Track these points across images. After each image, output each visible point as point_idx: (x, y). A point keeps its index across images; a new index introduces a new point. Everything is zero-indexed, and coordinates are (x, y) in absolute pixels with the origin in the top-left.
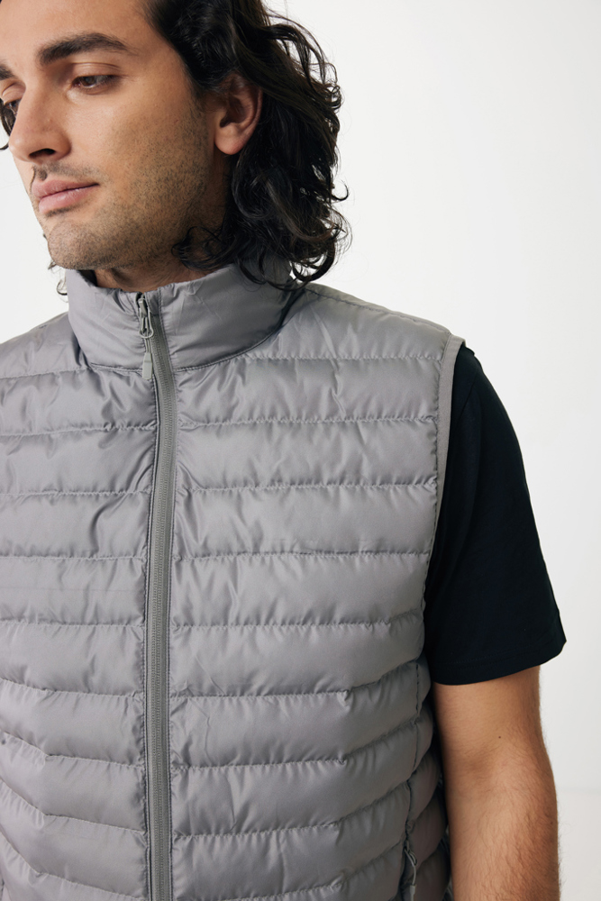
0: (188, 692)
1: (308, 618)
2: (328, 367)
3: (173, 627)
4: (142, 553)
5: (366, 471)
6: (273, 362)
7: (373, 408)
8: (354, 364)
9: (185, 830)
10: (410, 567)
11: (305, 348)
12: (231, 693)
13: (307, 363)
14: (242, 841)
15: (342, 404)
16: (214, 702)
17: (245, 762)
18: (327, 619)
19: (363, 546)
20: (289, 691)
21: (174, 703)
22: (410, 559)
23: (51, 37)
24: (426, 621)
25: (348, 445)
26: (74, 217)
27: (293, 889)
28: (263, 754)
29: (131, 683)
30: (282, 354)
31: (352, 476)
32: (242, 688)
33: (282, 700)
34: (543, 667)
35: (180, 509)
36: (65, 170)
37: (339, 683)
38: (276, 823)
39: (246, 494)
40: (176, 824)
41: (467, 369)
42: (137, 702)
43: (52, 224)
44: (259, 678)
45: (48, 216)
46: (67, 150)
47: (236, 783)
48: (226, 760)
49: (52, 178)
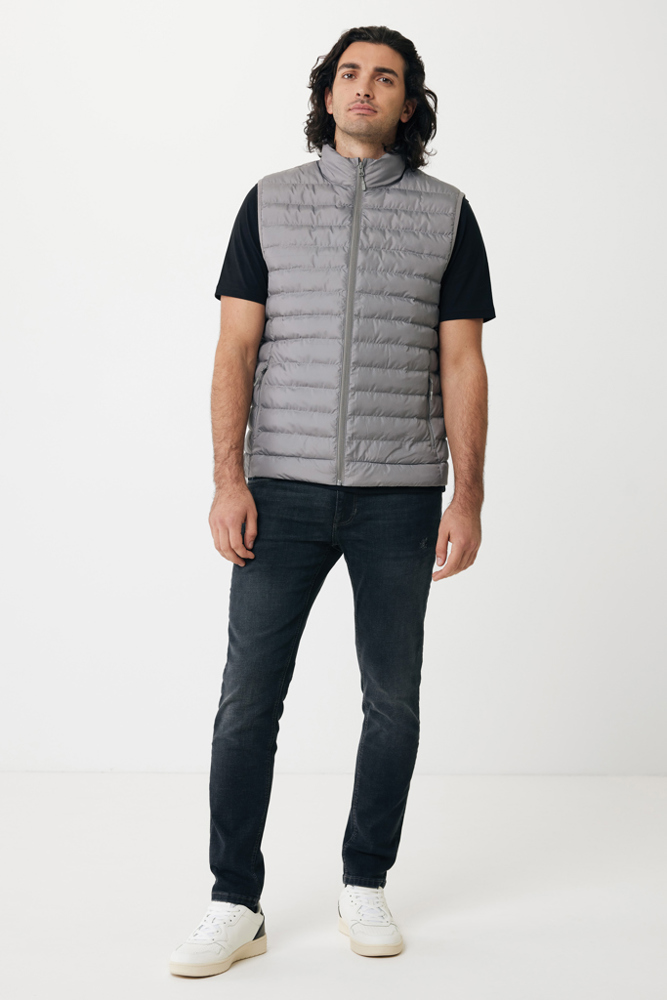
0: (361, 292)
1: (404, 271)
2: (419, 194)
3: (358, 271)
4: (347, 245)
5: (429, 228)
6: (400, 190)
7: (433, 209)
8: (428, 194)
9: (357, 340)
10: (442, 263)
11: (410, 187)
12: (376, 294)
13: (411, 191)
14: (376, 346)
15: (423, 206)
16: (370, 296)
17: (378, 318)
18: (410, 274)
19: (426, 252)
20: (395, 295)
21: (356, 295)
22: (441, 260)
23: (380, 65)
24: (439, 307)
25: (423, 219)
26: (368, 118)
27: (390, 367)
28: (386, 316)
29: (341, 287)
30: (402, 187)
31: (424, 229)
32: (380, 292)
33: (393, 299)
34: (485, 325)
35: (362, 233)
36: (371, 103)
37: (412, 295)
38: (387, 341)
40: (354, 337)
41: (465, 206)
42: (344, 294)
43: (358, 117)
44: (386, 290)
45: (359, 114)
46: (374, 98)
47: (375, 325)
48: (372, 317)
49: (366, 104)
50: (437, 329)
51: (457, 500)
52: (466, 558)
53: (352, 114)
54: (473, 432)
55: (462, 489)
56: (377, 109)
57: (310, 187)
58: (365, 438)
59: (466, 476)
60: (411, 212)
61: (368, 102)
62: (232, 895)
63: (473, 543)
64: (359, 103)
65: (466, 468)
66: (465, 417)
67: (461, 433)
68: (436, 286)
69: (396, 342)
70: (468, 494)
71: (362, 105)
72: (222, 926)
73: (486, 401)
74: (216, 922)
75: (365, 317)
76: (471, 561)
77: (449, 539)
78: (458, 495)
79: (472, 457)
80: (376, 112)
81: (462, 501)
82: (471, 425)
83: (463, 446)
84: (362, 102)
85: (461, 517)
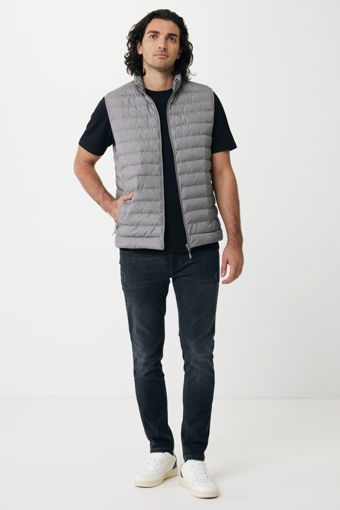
1: (196, 134)
2: (192, 92)
7: (201, 98)
8: (196, 91)
12: (185, 149)
13: (188, 92)
15: (196, 98)
16: (182, 150)
17: (189, 161)
18: (199, 134)
19: (203, 121)
20: (194, 147)
23: (170, 32)
25: (198, 105)
26: (164, 60)
28: (192, 159)
31: (200, 110)
32: (187, 148)
39: (182, 115)
43: (160, 59)
44: (190, 145)
45: (160, 58)
46: (167, 50)
47: (188, 165)
48: (185, 161)
49: (164, 53)
50: (212, 159)
51: (230, 243)
52: (238, 272)
53: (156, 58)
54: (233, 207)
55: (232, 237)
56: (169, 55)
57: (132, 96)
58: (195, 222)
59: (233, 230)
60: (191, 102)
61: (165, 52)
62: (162, 448)
63: (240, 264)
64: (160, 52)
65: (233, 226)
66: (228, 201)
67: (227, 209)
68: (210, 138)
69: (199, 171)
70: (235, 239)
71: (162, 53)
72: (159, 462)
73: (237, 191)
74: (155, 461)
75: (182, 162)
76: (240, 273)
77: (228, 263)
78: (230, 240)
79: (234, 220)
80: (168, 57)
81: (232, 243)
82: (232, 204)
83: (229, 215)
84: (162, 52)
85: (233, 252)
